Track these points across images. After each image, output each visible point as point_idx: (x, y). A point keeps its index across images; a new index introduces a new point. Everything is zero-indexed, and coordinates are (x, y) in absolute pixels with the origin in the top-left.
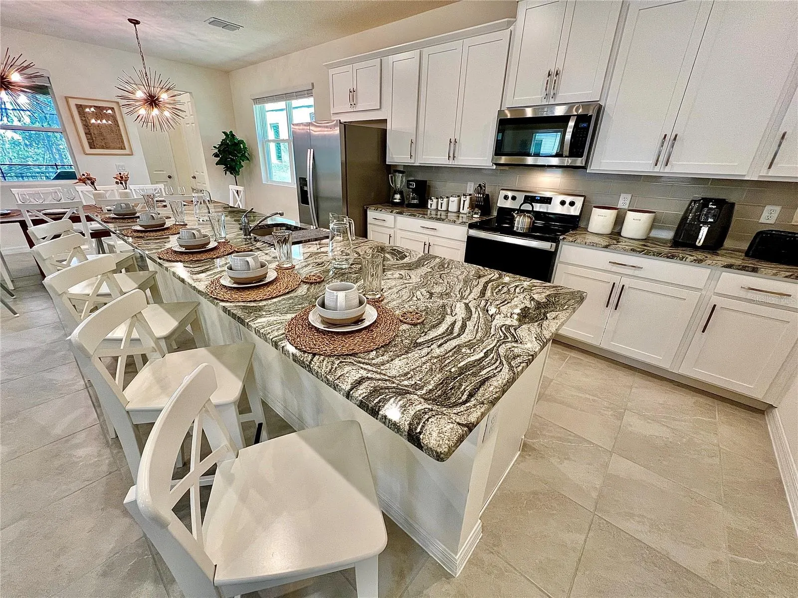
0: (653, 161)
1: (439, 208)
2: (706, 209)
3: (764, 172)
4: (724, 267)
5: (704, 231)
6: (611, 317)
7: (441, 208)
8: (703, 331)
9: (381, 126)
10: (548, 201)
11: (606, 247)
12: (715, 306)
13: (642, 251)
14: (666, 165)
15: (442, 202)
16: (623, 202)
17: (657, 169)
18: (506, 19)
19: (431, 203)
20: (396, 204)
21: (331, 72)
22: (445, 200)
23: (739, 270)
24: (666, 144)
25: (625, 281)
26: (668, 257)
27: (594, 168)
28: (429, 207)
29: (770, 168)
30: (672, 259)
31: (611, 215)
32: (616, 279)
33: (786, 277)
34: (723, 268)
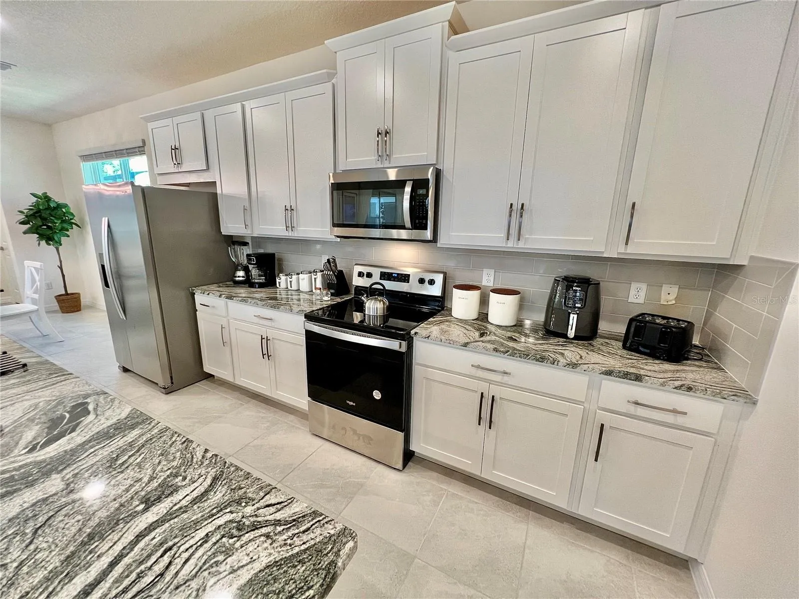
0: (503, 235)
1: (289, 287)
2: (571, 292)
3: (622, 249)
4: (602, 373)
5: (573, 318)
6: (488, 437)
7: (291, 287)
8: (596, 460)
9: (210, 190)
10: (405, 278)
11: (466, 345)
12: (602, 425)
13: (507, 352)
14: (519, 240)
15: (291, 280)
16: (488, 279)
17: (510, 244)
18: (325, 71)
19: (279, 281)
20: (238, 284)
21: (151, 125)
22: (294, 277)
23: (620, 377)
24: (514, 214)
25: (495, 390)
26: (537, 360)
27: (443, 241)
28: (278, 285)
29: (627, 244)
30: (542, 362)
31: (473, 296)
32: (483, 387)
33: (676, 388)
34: (602, 375)
